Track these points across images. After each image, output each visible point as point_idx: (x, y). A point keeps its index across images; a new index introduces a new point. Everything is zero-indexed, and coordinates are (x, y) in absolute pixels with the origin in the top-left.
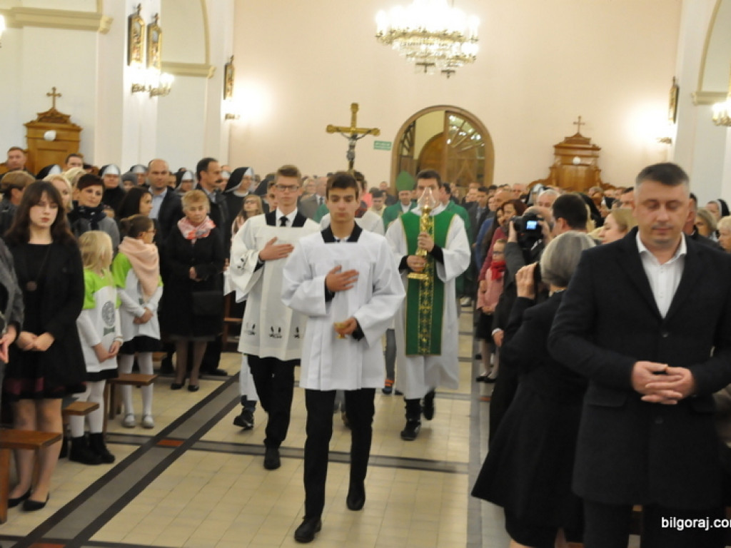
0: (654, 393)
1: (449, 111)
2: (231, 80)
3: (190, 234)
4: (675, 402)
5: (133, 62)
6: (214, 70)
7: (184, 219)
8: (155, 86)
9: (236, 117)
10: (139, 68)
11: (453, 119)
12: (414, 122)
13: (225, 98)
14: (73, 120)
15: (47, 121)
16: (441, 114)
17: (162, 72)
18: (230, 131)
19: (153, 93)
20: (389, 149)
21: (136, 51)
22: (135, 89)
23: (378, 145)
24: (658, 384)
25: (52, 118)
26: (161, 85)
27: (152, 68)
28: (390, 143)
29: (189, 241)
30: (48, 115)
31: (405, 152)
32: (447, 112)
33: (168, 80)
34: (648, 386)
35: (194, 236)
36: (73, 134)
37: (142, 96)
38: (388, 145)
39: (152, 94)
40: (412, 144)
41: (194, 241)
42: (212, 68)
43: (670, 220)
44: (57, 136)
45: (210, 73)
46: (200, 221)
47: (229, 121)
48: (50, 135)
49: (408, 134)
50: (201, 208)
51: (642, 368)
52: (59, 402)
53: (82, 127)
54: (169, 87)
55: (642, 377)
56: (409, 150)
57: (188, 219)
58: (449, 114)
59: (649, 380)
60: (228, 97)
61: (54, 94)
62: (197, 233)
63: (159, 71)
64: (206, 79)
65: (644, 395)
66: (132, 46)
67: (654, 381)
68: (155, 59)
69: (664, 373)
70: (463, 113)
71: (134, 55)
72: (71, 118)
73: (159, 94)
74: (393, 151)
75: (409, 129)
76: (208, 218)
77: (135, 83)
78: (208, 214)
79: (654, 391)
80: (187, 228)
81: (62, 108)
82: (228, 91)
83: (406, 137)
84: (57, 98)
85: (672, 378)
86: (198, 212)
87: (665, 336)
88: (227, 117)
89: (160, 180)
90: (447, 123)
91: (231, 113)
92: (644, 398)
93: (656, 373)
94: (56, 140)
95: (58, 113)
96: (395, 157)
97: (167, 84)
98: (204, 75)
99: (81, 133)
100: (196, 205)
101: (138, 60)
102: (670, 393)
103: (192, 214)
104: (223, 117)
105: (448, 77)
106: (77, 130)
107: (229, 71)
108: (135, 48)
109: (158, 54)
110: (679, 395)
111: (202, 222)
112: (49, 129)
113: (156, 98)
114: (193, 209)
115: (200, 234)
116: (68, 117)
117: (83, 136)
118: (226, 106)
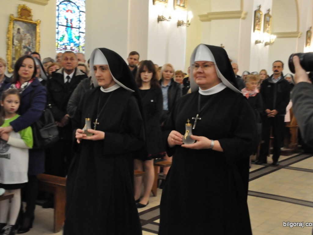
2: (310, 38)
3: (247, 95)
5: (256, 31)
7: (244, 88)
10: (259, 33)
13: (306, 46)
19: (266, 44)
21: (258, 25)
26: (270, 40)
27: (266, 33)
33: (273, 38)
37: (260, 46)
41: (248, 98)
42: (300, 33)
45: (299, 36)
53: (232, 60)
54: (273, 41)
60: (308, 46)
62: (250, 94)
63: (269, 34)
64: (297, 38)
66: (256, 23)
68: (267, 29)
71: (257, 28)
73: (269, 44)
80: (245, 92)
82: (308, 43)
100: (254, 82)
101: (259, 29)
107: (309, 34)
108: (257, 24)
109: (269, 27)
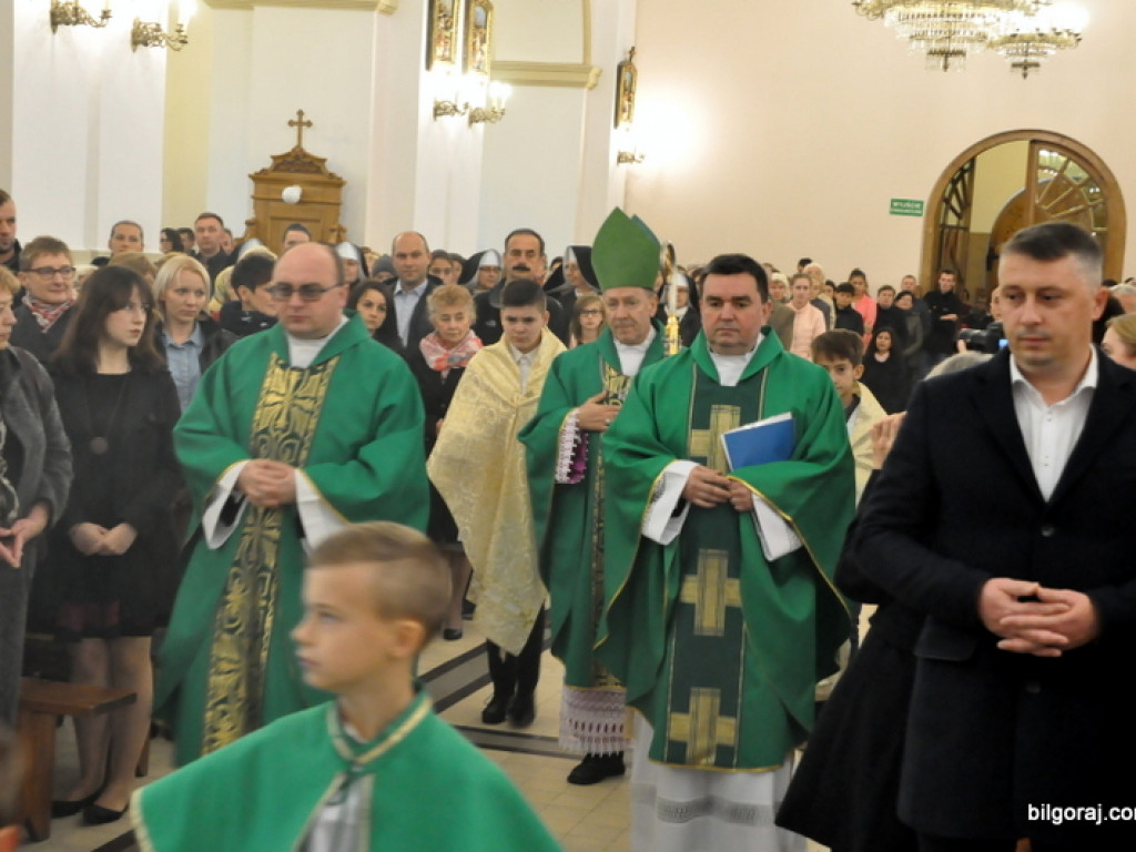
0: (1018, 636)
1: (1037, 140)
2: (629, 91)
3: (439, 361)
4: (1057, 653)
5: (437, 64)
6: (598, 75)
7: (431, 336)
8: (479, 102)
9: (637, 157)
10: (448, 73)
11: (1044, 154)
12: (972, 161)
13: (616, 124)
14: (330, 167)
15: (288, 170)
16: (1024, 145)
17: (492, 79)
18: (627, 183)
20: (920, 215)
21: (443, 42)
22: (439, 111)
23: (899, 207)
24: (1021, 619)
25: (295, 164)
26: (489, 101)
27: (472, 72)
28: (922, 203)
29: (437, 373)
30: (290, 159)
31: (952, 220)
32: (1033, 142)
33: (501, 93)
34: (1004, 621)
35: (444, 364)
36: (330, 191)
37: (454, 124)
38: (918, 206)
39: (473, 119)
40: (966, 204)
41: (445, 374)
42: (594, 71)
43: (1044, 321)
44: (303, 195)
45: (592, 80)
46: (455, 339)
47: (624, 166)
48: (292, 193)
49: (959, 186)
50: (459, 317)
51: (998, 592)
52: (146, 642)
53: (344, 179)
54: (503, 106)
55: (996, 606)
56: (959, 216)
57: (438, 334)
58: (1037, 147)
59: (1007, 612)
60: (622, 123)
61: (300, 123)
62: (451, 359)
63: (486, 78)
64: (585, 90)
65: (1001, 639)
66: (436, 35)
67: (1015, 613)
68: (479, 57)
69: (1033, 598)
70: (1065, 143)
71: (439, 52)
72: (327, 164)
73: (485, 119)
74: (927, 221)
75: (961, 176)
76: (472, 333)
77: (439, 100)
78: (472, 327)
79: (1016, 630)
80: (435, 351)
81: (313, 147)
82: (624, 111)
83: (954, 190)
84: (304, 127)
85: (1049, 608)
86: (453, 323)
87: (1046, 533)
88: (621, 158)
89: (410, 267)
90: (1033, 164)
91: (628, 150)
92: (1002, 644)
93: (1023, 599)
94: (301, 202)
95: (306, 155)
96: (931, 230)
97: (499, 102)
98: (581, 84)
99: (344, 188)
100: (452, 311)
101: (447, 59)
102: (1045, 635)
103: (443, 326)
104: (613, 158)
105: (1025, 76)
106: (336, 183)
107: (626, 76)
108: (440, 37)
109: (486, 47)
110: (1063, 639)
111: (460, 341)
112: (290, 183)
113: (480, 126)
114: (447, 318)
115: (457, 361)
116: (323, 161)
117: (347, 194)
118: (621, 139)
